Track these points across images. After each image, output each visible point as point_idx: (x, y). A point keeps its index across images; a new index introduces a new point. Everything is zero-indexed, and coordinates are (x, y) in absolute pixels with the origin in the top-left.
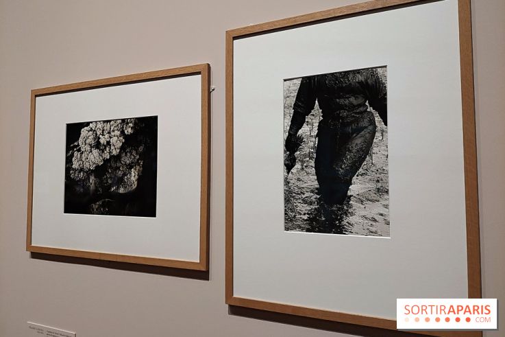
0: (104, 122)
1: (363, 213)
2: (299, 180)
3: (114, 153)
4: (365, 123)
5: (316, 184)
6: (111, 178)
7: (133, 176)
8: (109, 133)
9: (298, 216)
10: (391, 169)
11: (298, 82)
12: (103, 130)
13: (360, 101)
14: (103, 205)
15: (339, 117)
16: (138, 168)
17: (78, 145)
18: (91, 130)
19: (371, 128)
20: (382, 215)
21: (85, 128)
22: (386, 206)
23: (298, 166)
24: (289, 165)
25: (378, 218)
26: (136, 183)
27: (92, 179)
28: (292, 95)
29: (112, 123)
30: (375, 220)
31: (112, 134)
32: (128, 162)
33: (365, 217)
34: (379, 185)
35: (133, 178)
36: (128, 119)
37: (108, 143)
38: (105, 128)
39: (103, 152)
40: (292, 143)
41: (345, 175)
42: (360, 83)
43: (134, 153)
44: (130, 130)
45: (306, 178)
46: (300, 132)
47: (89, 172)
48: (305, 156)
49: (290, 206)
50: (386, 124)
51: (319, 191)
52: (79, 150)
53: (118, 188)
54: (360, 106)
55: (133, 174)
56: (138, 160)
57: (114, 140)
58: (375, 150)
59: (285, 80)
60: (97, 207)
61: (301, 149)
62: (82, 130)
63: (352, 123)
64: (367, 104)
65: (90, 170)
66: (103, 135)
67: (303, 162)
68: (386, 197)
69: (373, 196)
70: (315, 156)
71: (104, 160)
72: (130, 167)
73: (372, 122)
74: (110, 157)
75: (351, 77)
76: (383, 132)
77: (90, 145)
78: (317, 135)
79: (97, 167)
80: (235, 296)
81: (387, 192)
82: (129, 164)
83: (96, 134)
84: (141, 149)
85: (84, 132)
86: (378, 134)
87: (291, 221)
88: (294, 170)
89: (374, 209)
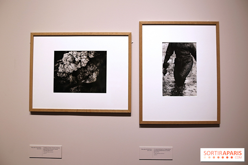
0: (77, 51)
1: (189, 89)
2: (168, 78)
3: (83, 65)
4: (190, 60)
5: (174, 80)
6: (82, 76)
7: (94, 76)
8: (80, 56)
9: (167, 91)
10: (198, 75)
11: (168, 44)
12: (77, 55)
13: (188, 53)
14: (78, 88)
15: (181, 57)
16: (97, 72)
17: (62, 61)
18: (70, 55)
19: (192, 62)
20: (194, 89)
21: (67, 54)
22: (196, 87)
23: (168, 73)
24: (164, 73)
25: (193, 90)
26: (96, 79)
27: (71, 77)
28: (165, 48)
29: (82, 52)
30: (192, 91)
31: (82, 57)
32: (91, 70)
33: (189, 90)
34: (194, 80)
35: (94, 77)
36: (91, 51)
37: (80, 61)
38: (78, 54)
39: (77, 65)
40: (166, 65)
41: (184, 77)
42: (188, 47)
43: (95, 66)
44: (92, 56)
45: (170, 78)
46: (168, 62)
47: (69, 74)
48: (170, 70)
49: (165, 87)
50: (196, 61)
51: (175, 82)
52: (63, 64)
53: (86, 81)
54: (188, 54)
55: (94, 75)
56: (97, 69)
57: (83, 60)
58: (193, 69)
59: (163, 43)
60: (74, 89)
61: (169, 68)
62: (65, 54)
63: (186, 60)
64: (191, 54)
65: (69, 72)
66: (77, 57)
67: (169, 72)
68: (196, 84)
69: (192, 83)
70: (174, 70)
71: (78, 68)
72: (93, 72)
73: (192, 60)
74: (81, 67)
75: (185, 44)
76: (195, 63)
77: (70, 62)
78: (174, 63)
79: (74, 71)
80: (143, 120)
81: (196, 82)
82: (92, 71)
83: (73, 57)
84: (98, 64)
85: (65, 55)
86: (194, 64)
87: (165, 92)
88: (166, 75)
89: (192, 88)
